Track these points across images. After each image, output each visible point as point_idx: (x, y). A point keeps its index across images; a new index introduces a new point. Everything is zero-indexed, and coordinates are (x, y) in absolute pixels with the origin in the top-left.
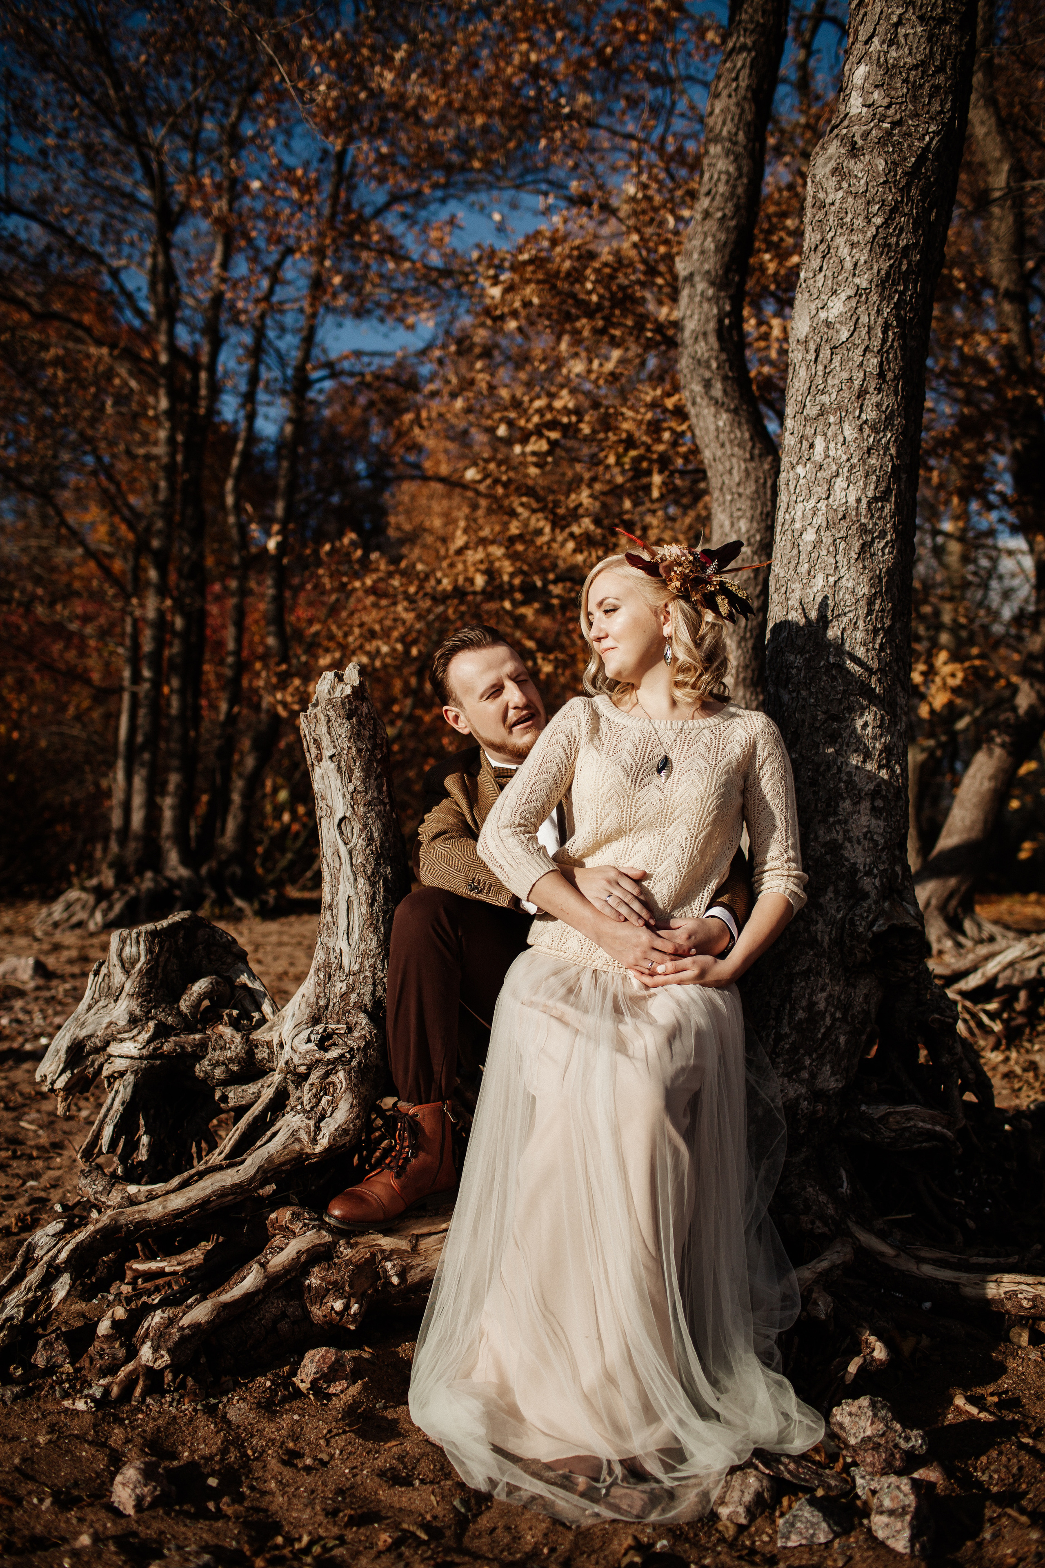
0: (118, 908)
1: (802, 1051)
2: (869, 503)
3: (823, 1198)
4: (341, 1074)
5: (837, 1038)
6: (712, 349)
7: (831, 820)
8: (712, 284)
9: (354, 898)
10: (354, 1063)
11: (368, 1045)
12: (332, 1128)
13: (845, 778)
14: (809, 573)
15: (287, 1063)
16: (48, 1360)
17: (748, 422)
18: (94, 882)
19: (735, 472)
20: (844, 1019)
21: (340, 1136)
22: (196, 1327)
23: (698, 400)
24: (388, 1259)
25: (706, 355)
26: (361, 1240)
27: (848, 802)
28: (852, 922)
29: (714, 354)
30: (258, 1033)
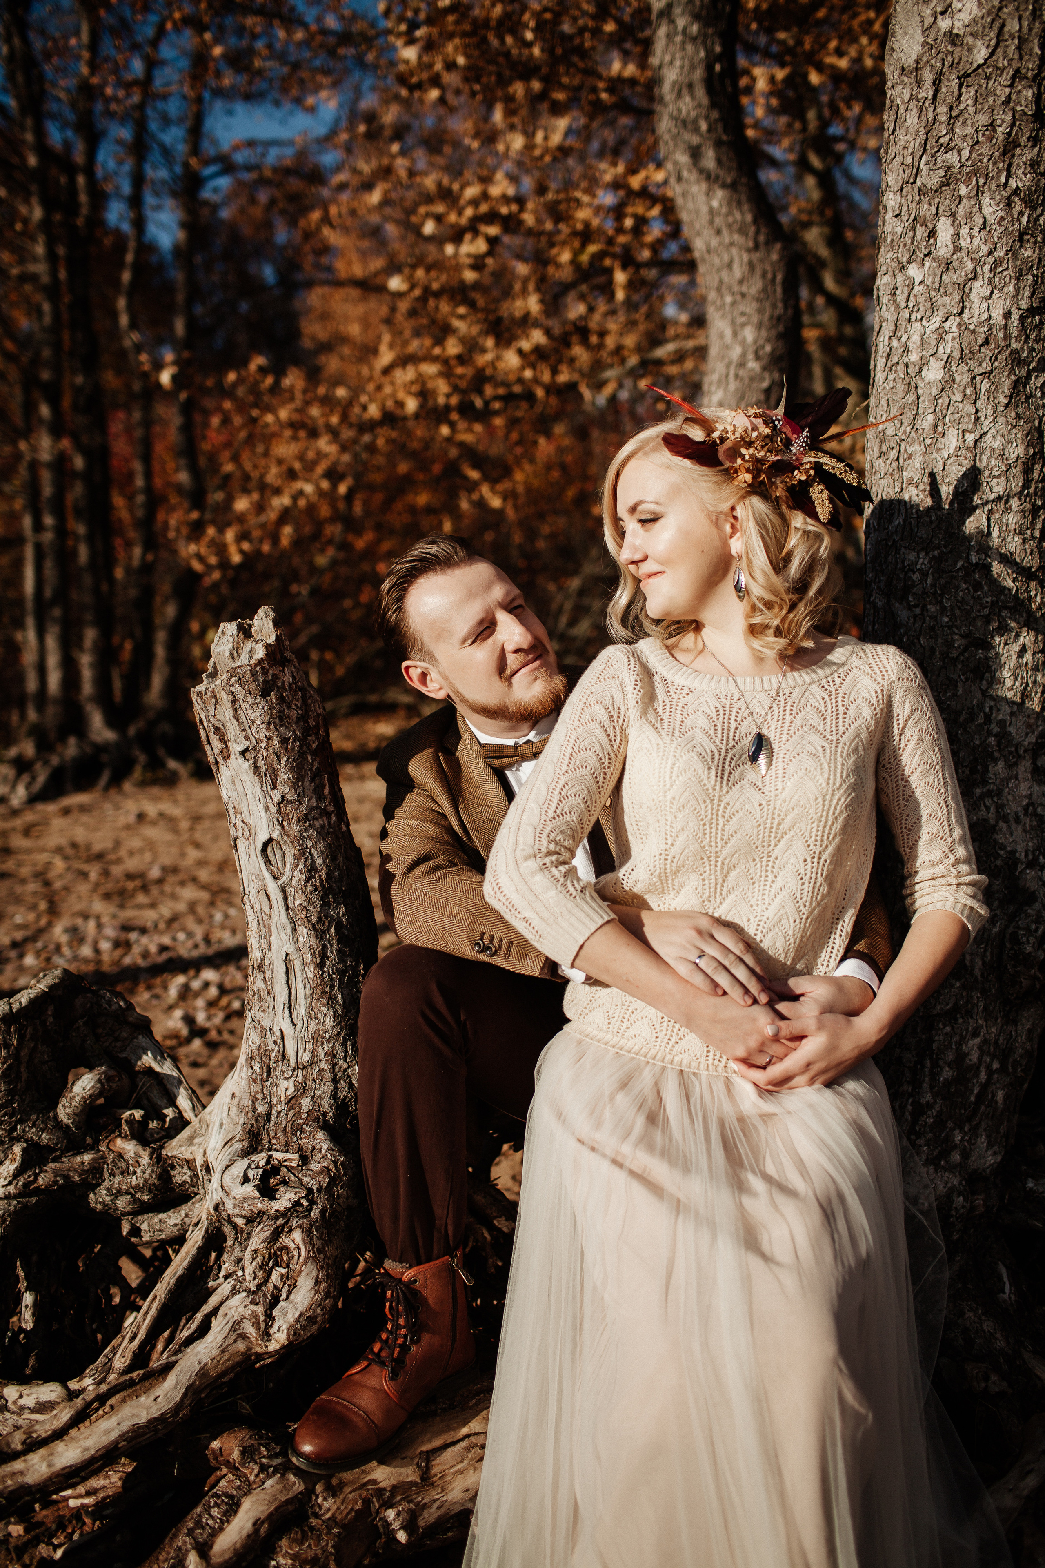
0: (42, 778)
1: (950, 1124)
2: (1022, 318)
3: (988, 1326)
4: (297, 1235)
5: (994, 1095)
6: (699, 106)
7: (978, 791)
8: (696, 17)
9: (293, 956)
10: (315, 1213)
11: (333, 1181)
12: (292, 1317)
13: (996, 730)
14: (935, 428)
15: (216, 1207)
17: (749, 200)
18: (13, 752)
19: (736, 266)
20: (1003, 1069)
21: (303, 1327)
23: (685, 174)
24: (389, 1505)
25: (693, 114)
26: (347, 1476)
27: (1001, 764)
28: (1015, 938)
29: (704, 112)
30: (173, 1146)
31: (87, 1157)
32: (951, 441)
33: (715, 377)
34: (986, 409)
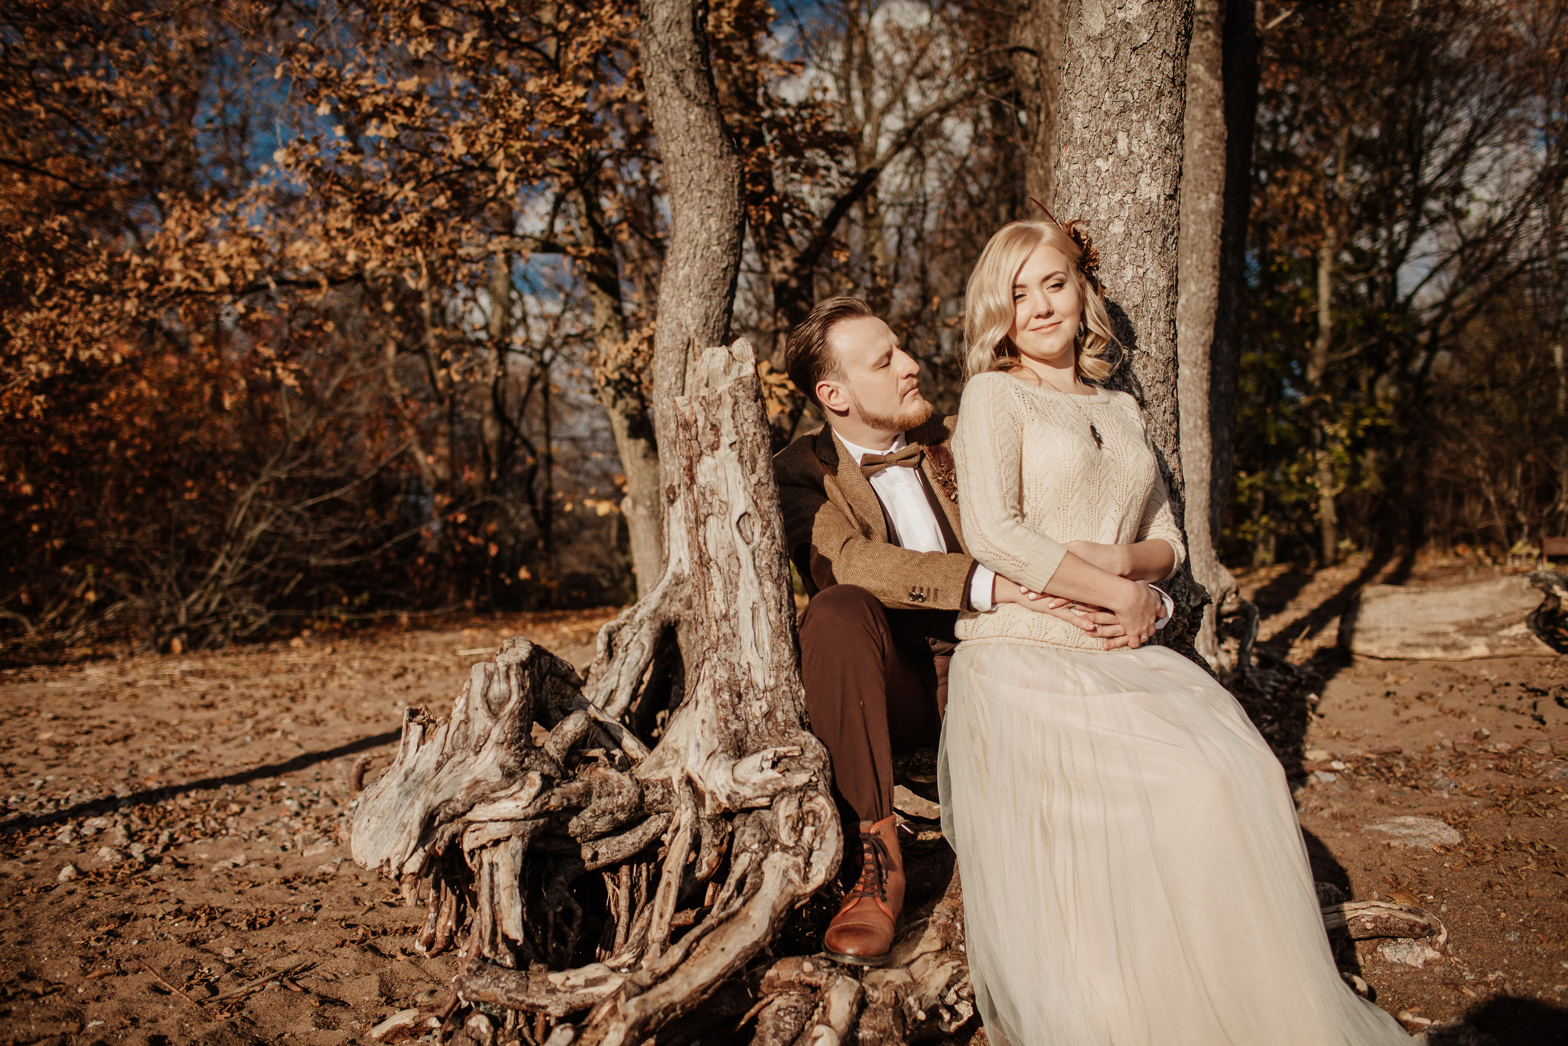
2: (1165, 200)
6: (685, 39)
9: (759, 604)
10: (822, 787)
12: (827, 861)
14: (1119, 263)
15: (728, 798)
17: (717, 118)
19: (705, 168)
24: (906, 995)
25: (680, 45)
29: (688, 45)
30: (643, 772)
31: (579, 784)
33: (683, 255)
34: (1149, 255)
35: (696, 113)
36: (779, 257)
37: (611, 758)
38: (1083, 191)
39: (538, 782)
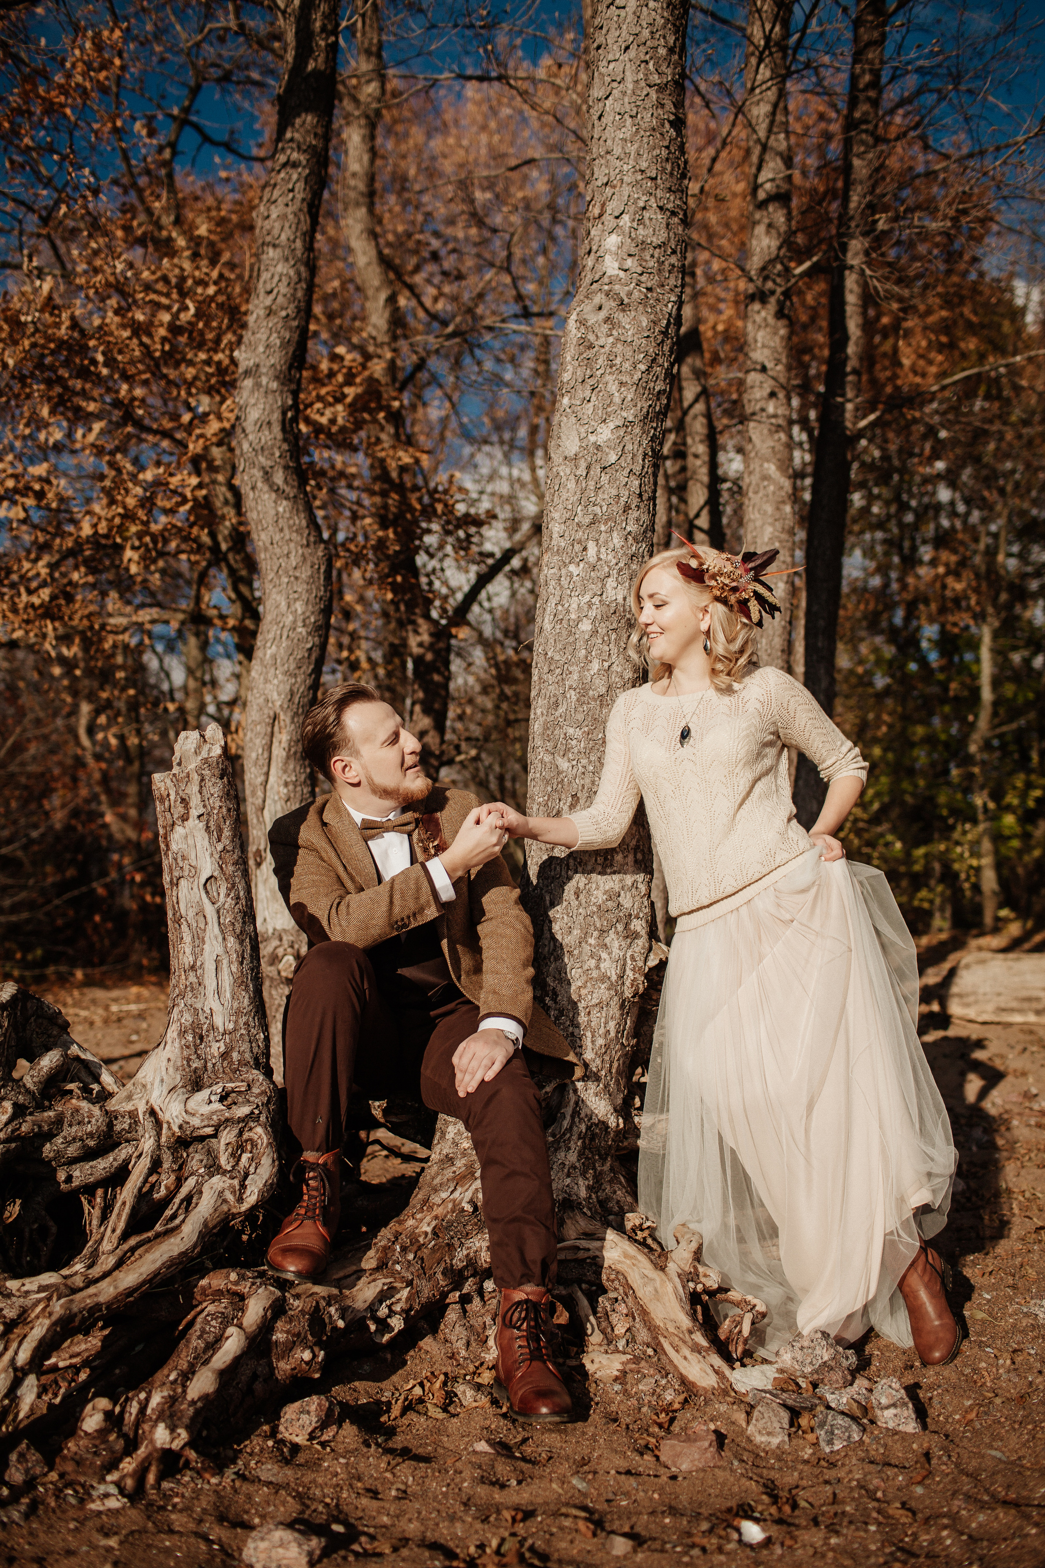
4: (259, 1130)
6: (275, 438)
8: (277, 378)
9: (222, 957)
10: (264, 1118)
11: (268, 1100)
12: (260, 1184)
15: (180, 1127)
16: (27, 1471)
17: (303, 511)
19: (292, 556)
21: (269, 1190)
22: (205, 1398)
23: (259, 485)
24: (329, 1304)
25: (270, 443)
26: (299, 1291)
29: (277, 443)
30: (112, 1105)
31: (51, 1114)
32: (595, 666)
33: (271, 636)
34: (614, 651)
35: (284, 506)
36: (416, 632)
37: (86, 1090)
38: (558, 593)
39: (10, 1110)
